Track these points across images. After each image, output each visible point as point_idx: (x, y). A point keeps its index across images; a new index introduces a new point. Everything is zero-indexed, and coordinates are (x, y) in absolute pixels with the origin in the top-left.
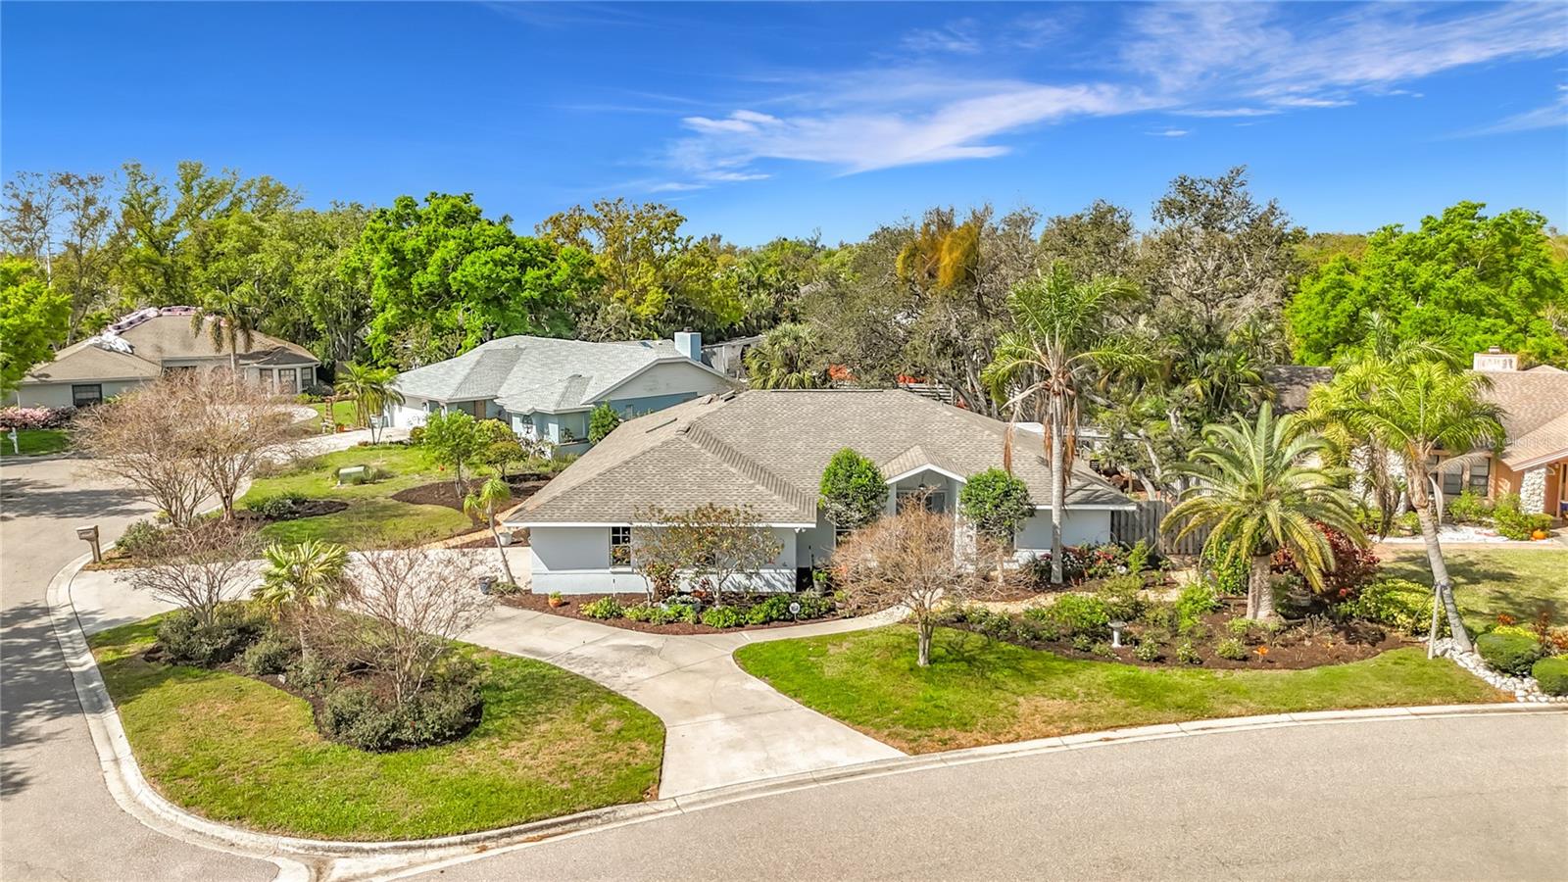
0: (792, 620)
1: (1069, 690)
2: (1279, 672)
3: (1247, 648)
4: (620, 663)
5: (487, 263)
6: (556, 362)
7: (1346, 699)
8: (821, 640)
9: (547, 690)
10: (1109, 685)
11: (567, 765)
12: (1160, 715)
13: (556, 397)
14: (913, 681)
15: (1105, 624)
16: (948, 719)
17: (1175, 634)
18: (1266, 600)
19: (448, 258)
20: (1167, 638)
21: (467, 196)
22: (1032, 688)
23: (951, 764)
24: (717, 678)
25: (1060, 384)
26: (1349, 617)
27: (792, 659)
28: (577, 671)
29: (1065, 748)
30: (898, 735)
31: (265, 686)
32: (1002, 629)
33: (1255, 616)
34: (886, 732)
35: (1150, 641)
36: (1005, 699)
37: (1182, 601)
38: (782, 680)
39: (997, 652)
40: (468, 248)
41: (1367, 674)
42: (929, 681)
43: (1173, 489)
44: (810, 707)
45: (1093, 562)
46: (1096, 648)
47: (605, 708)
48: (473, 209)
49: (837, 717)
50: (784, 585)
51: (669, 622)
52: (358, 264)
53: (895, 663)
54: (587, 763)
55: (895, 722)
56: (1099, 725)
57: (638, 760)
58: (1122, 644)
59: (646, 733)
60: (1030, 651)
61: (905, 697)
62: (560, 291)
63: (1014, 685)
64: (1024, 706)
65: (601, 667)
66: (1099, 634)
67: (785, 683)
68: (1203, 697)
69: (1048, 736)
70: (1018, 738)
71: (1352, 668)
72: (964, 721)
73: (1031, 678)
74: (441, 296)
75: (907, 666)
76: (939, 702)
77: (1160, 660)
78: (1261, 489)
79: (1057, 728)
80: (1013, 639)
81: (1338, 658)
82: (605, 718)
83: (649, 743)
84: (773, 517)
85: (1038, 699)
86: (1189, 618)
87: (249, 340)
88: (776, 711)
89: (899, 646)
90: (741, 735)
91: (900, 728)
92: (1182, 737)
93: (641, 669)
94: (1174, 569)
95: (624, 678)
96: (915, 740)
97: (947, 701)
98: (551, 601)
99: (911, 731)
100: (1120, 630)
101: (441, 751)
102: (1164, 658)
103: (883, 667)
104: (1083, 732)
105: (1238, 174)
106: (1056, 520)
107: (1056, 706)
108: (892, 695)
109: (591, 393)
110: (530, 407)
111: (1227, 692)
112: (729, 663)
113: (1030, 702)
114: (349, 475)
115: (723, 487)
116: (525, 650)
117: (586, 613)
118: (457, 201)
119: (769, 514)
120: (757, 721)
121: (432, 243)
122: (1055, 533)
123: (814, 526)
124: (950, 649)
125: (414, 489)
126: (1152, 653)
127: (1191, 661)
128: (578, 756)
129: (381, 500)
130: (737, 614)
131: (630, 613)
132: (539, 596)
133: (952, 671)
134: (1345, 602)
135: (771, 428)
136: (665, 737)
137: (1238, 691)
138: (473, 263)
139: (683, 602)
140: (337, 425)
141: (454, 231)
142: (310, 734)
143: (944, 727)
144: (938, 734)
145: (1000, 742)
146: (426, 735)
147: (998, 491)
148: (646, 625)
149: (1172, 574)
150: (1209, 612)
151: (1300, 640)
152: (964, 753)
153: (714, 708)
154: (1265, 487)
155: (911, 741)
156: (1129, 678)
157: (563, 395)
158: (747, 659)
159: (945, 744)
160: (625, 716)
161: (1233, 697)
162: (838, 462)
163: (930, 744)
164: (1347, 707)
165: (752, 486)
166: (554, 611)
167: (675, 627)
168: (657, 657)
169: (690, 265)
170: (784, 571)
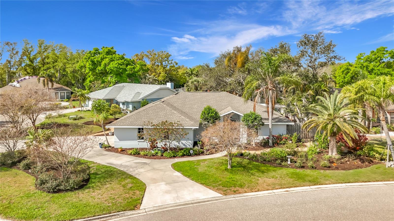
0: (191, 155)
1: (275, 176)
2: (340, 171)
3: (330, 164)
4: (136, 167)
5: (116, 64)
6: (133, 89)
7: (363, 179)
8: (199, 161)
9: (112, 175)
10: (287, 175)
11: (112, 198)
12: (304, 183)
13: (132, 97)
14: (226, 173)
15: (285, 157)
16: (236, 185)
17: (307, 160)
18: (335, 150)
19: (106, 63)
20: (305, 161)
21: (112, 47)
22: (263, 175)
23: (236, 198)
24: (165, 172)
25: (271, 86)
26: (360, 155)
27: (189, 166)
28: (122, 169)
29: (274, 194)
30: (220, 189)
31: (24, 173)
32: (254, 158)
33: (332, 154)
34: (217, 188)
35: (300, 161)
36: (254, 178)
37: (309, 150)
38: (185, 172)
39: (252, 165)
40: (112, 60)
41: (368, 172)
42: (232, 173)
43: (305, 120)
44: (193, 180)
45: (282, 139)
46: (283, 164)
47: (129, 180)
48: (114, 51)
49: (201, 183)
50: (190, 146)
51: (153, 156)
52: (83, 65)
53: (221, 167)
54: (118, 197)
55: (219, 185)
56: (285, 186)
57: (135, 197)
58: (291, 162)
59: (140, 188)
60: (263, 164)
61: (223, 178)
62: (137, 73)
63: (258, 174)
64: (261, 181)
65: (130, 168)
66: (284, 159)
67: (186, 173)
68: (317, 178)
69: (268, 190)
70: (258, 191)
71: (363, 170)
72: (241, 185)
73: (263, 172)
74: (104, 73)
75: (224, 168)
76: (234, 179)
77: (303, 167)
78: (332, 116)
79: (271, 187)
80: (257, 161)
81: (358, 167)
82: (127, 183)
83: (140, 191)
84: (186, 125)
85: (265, 178)
86: (311, 155)
87: (53, 85)
88: (182, 181)
89: (222, 163)
90: (170, 189)
91: (221, 187)
92: (311, 191)
93: (142, 169)
94: (305, 142)
95: (136, 172)
96: (225, 191)
97: (236, 179)
98: (119, 150)
99: (224, 188)
100: (290, 158)
101: (73, 193)
102: (304, 167)
103: (217, 169)
104: (280, 188)
105: (321, 34)
106: (270, 127)
107: (271, 181)
108: (219, 177)
109: (142, 96)
110: (124, 100)
111: (325, 177)
112: (170, 167)
113: (263, 179)
114: (72, 117)
115: (172, 117)
116: (108, 163)
117: (129, 153)
118: (110, 49)
119: (185, 124)
120: (176, 184)
121: (102, 59)
122: (270, 130)
123: (198, 128)
124: (238, 164)
125: (89, 122)
126: (300, 165)
127: (313, 167)
128: (116, 195)
129: (79, 124)
130: (174, 153)
131: (142, 153)
132: (116, 148)
133: (238, 170)
134: (359, 151)
135: (187, 102)
136: (145, 189)
137: (328, 177)
138: (113, 64)
139: (158, 150)
140: (73, 106)
141: (108, 56)
142: (33, 187)
143: (235, 187)
144: (233, 189)
145: (253, 192)
146: (68, 188)
147: (253, 118)
148: (146, 156)
149: (305, 144)
150: (317, 154)
151: (346, 162)
152: (241, 195)
153: (163, 180)
154: (334, 115)
155: (224, 191)
156: (293, 173)
157: (133, 97)
158: (175, 167)
159: (235, 192)
160: (134, 183)
161: (327, 178)
162: (205, 109)
163: (230, 192)
164: (363, 182)
165: (180, 116)
166: (120, 153)
167: (155, 157)
168: (148, 166)
169: (173, 67)
170: (189, 141)
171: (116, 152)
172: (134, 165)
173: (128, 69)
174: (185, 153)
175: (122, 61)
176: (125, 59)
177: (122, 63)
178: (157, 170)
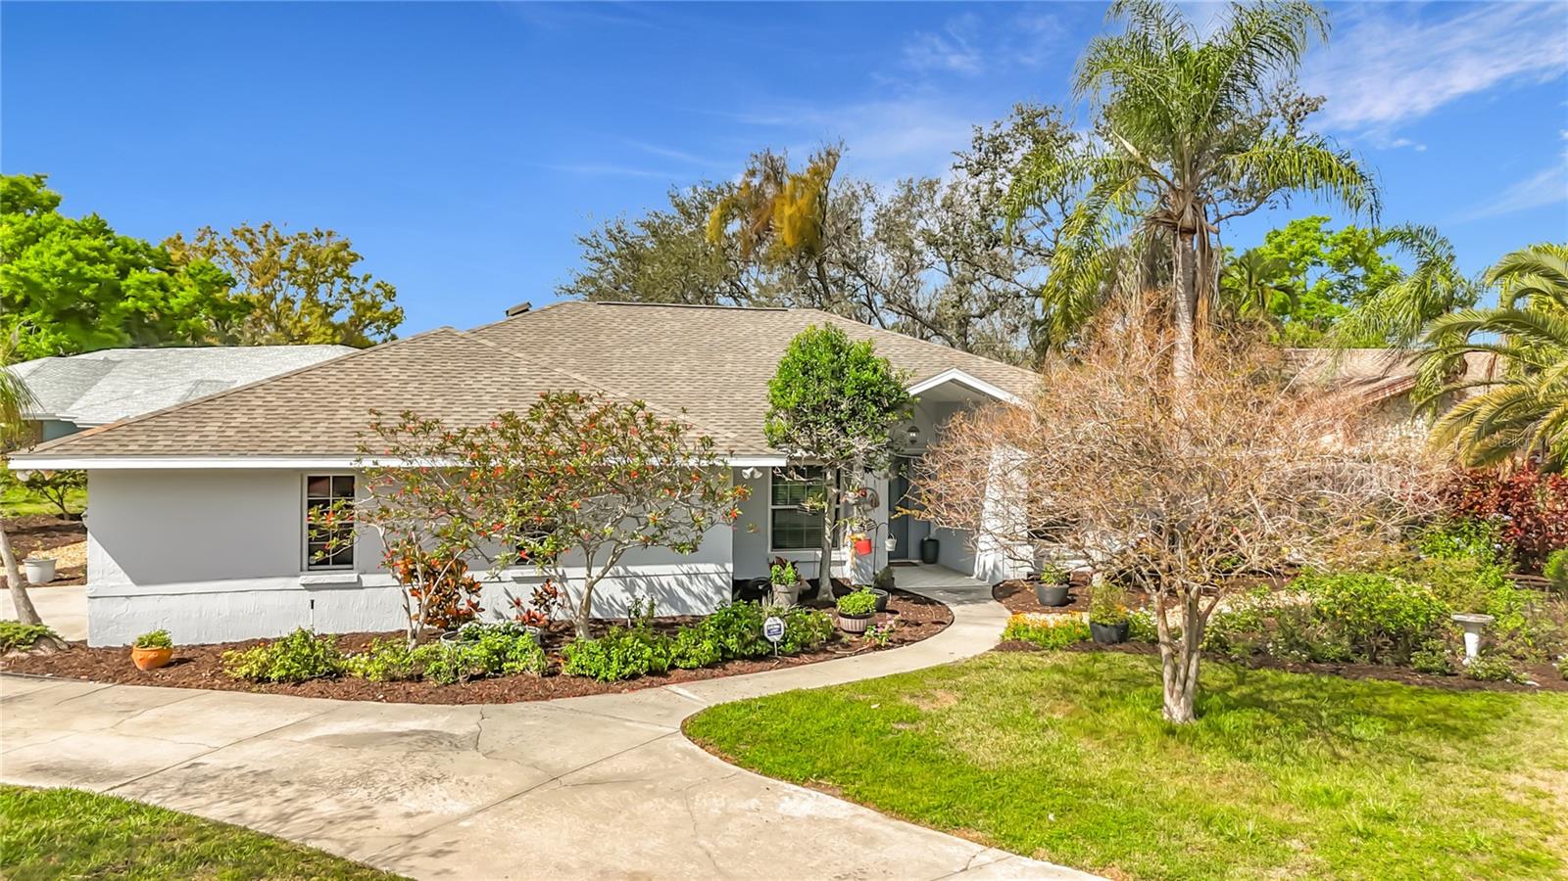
0: (770, 656)
24: (686, 794)
28: (217, 813)
50: (707, 601)
53: (1111, 720)
65: (298, 796)
98: (141, 657)
117: (239, 675)
131: (362, 668)
132: (108, 651)
139: (502, 634)
166: (146, 679)
167: (493, 686)
168: (469, 756)
169: (370, 308)
170: (703, 568)
171: (106, 679)
172: (336, 764)
173: (128, 287)
174: (732, 643)
175: (97, 243)
176: (115, 239)
177: (95, 254)
178: (592, 783)
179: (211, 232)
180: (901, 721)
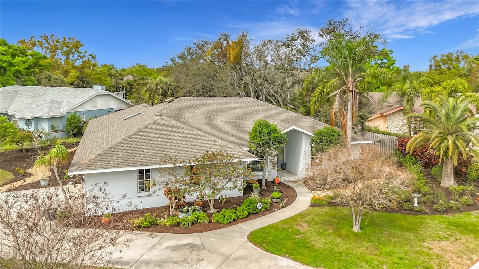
10: (449, 228)
13: (46, 110)
22: (423, 236)
42: (371, 241)
60: (389, 214)
109: (65, 108)
117: (134, 225)
130: (233, 214)
139: (194, 210)
156: (450, 223)
157: (50, 109)
165: (215, 141)
179: (34, 38)
180: (297, 235)
